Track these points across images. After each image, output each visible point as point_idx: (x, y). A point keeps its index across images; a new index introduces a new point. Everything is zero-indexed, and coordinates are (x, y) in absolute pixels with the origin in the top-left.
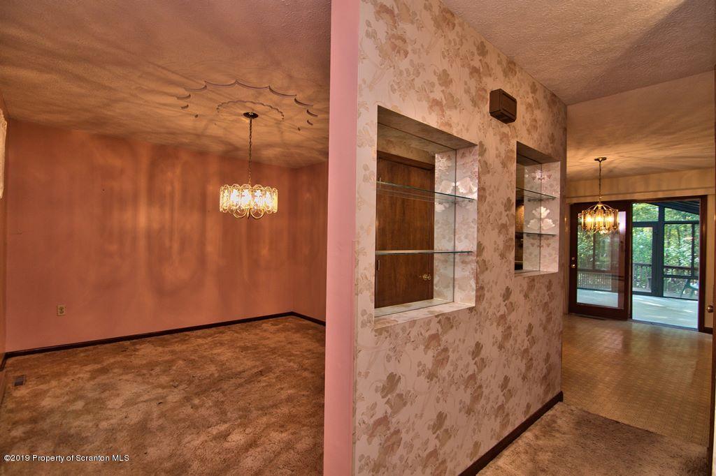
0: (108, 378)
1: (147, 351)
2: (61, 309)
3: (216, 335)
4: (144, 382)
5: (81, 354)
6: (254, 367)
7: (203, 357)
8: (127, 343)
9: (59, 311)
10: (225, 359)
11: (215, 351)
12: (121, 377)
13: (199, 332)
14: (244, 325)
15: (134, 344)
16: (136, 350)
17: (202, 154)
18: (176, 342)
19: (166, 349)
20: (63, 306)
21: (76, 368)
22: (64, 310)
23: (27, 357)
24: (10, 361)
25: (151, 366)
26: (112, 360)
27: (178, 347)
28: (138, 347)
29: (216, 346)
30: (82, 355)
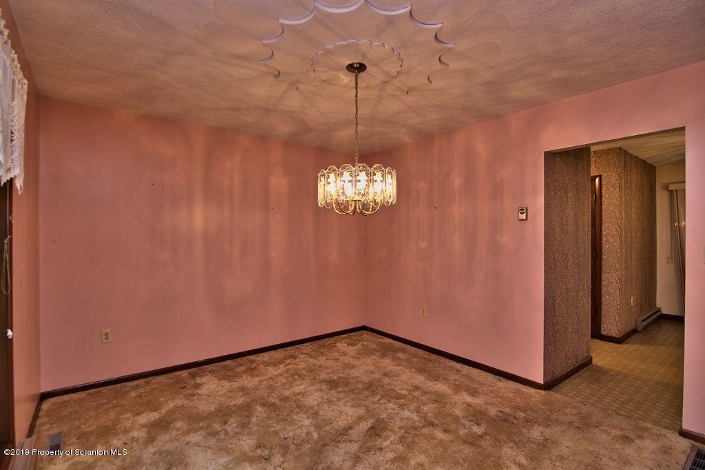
0: (172, 440)
1: (211, 387)
2: (107, 334)
3: (288, 361)
4: (221, 449)
5: (133, 392)
6: (360, 419)
7: (285, 399)
8: (184, 374)
9: (104, 337)
10: (315, 403)
11: (297, 389)
12: (187, 439)
13: (265, 356)
14: (316, 344)
15: (193, 376)
16: (198, 386)
17: (263, 138)
18: (244, 372)
19: (235, 385)
20: (108, 330)
21: (127, 420)
22: (109, 336)
23: (66, 397)
24: (46, 405)
25: (223, 414)
26: (171, 405)
27: (249, 382)
28: (199, 380)
29: (295, 380)
30: (133, 394)
